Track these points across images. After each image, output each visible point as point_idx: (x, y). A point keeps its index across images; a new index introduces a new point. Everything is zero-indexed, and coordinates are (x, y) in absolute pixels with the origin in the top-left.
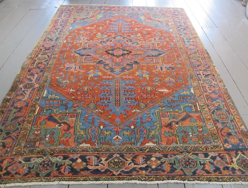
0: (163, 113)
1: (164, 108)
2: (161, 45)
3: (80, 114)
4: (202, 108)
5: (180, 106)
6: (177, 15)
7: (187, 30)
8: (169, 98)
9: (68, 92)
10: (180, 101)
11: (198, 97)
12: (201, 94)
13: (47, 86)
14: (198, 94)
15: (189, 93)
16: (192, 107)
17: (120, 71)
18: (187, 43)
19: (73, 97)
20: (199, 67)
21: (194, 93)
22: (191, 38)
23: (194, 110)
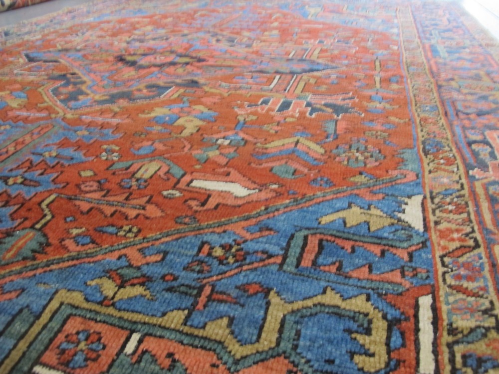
0: (97, 327)
1: (129, 292)
4: (459, 350)
5: (268, 304)
7: (454, 32)
8: (225, 232)
10: (292, 260)
11: (446, 259)
12: (471, 243)
14: (453, 240)
15: (387, 222)
16: (368, 332)
17: (95, 101)
18: (444, 54)
20: (488, 117)
22: (466, 46)
23: (380, 361)
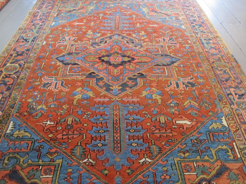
0: (187, 163)
1: (187, 154)
2: (173, 48)
3: (60, 166)
4: (242, 152)
5: (211, 150)
6: (188, 7)
7: (203, 27)
8: (193, 135)
9: (44, 125)
10: (209, 140)
11: (235, 133)
12: (237, 129)
13: (14, 115)
14: (234, 128)
15: (221, 126)
16: (228, 152)
17: (119, 90)
18: (206, 45)
19: (51, 136)
20: (228, 82)
21: (227, 125)
22: (210, 38)
23: (232, 157)
